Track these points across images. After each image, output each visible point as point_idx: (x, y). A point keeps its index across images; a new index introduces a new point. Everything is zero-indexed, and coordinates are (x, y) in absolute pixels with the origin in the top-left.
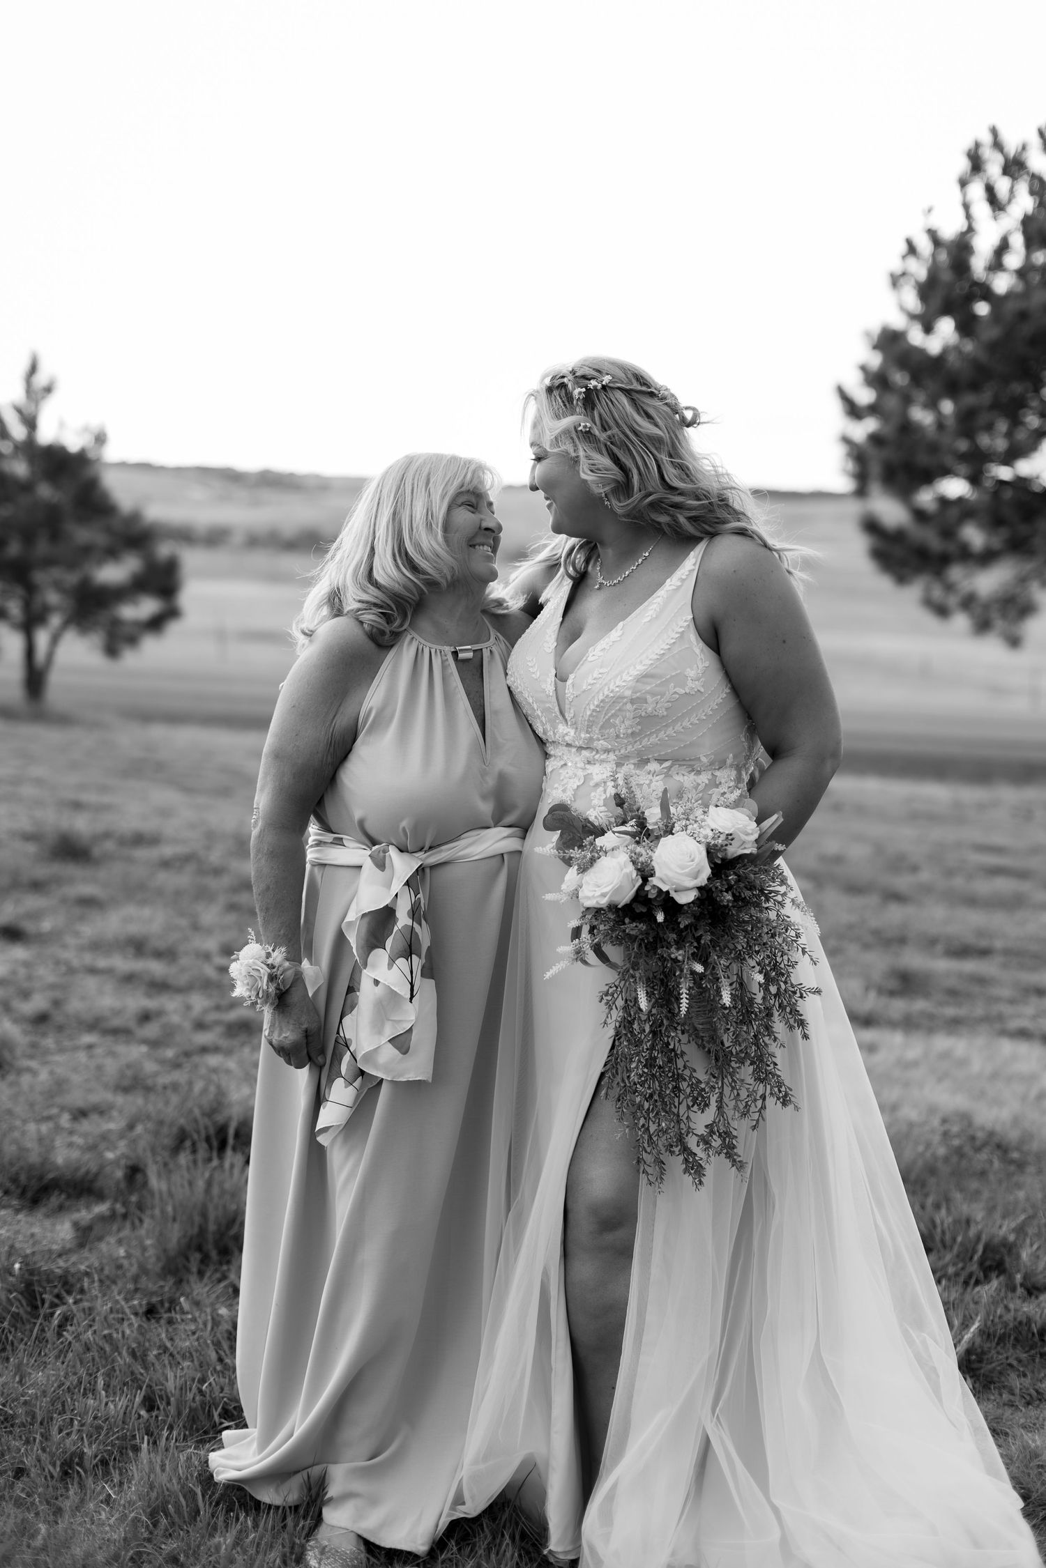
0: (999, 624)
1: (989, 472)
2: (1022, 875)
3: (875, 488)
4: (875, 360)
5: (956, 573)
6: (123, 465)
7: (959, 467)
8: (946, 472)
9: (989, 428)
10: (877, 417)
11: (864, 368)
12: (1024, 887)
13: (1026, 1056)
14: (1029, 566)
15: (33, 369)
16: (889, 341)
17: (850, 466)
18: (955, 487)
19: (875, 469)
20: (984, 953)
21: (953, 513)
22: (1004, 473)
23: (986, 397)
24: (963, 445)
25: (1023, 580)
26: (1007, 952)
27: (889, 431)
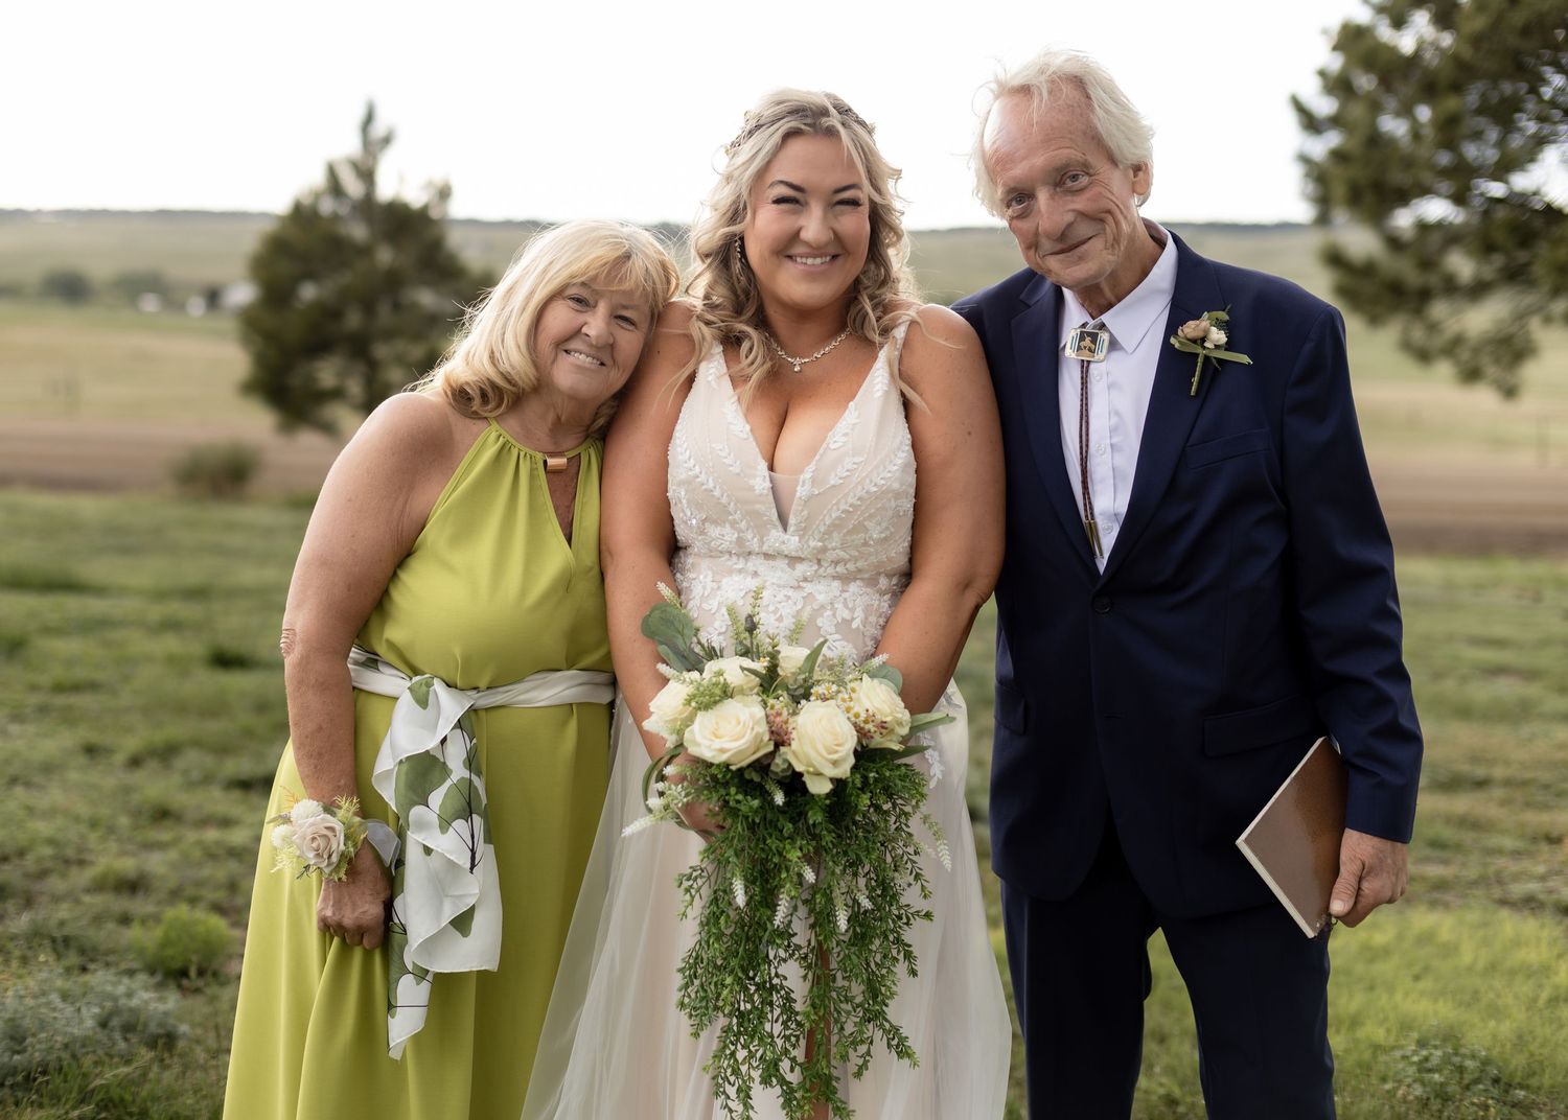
0: (1491, 371)
1: (1477, 188)
2: (1530, 675)
3: (1341, 216)
4: (1335, 63)
5: (1439, 309)
6: (472, 223)
7: (1441, 185)
8: (1424, 191)
9: (1477, 136)
10: (1342, 131)
11: (1322, 74)
12: (1532, 690)
13: (1533, 938)
14: (1530, 299)
15: (369, 119)
16: (1352, 39)
17: (1311, 188)
18: (1437, 209)
19: (1339, 190)
20: (1481, 784)
21: (1435, 239)
22: (1496, 189)
23: (1472, 98)
24: (1444, 159)
25: (1521, 317)
26: (1508, 783)
27: (1355, 145)
